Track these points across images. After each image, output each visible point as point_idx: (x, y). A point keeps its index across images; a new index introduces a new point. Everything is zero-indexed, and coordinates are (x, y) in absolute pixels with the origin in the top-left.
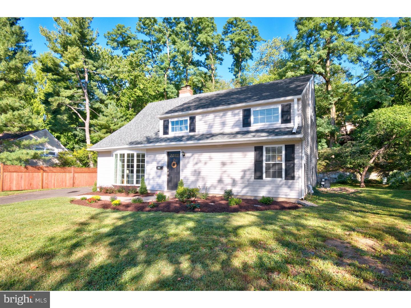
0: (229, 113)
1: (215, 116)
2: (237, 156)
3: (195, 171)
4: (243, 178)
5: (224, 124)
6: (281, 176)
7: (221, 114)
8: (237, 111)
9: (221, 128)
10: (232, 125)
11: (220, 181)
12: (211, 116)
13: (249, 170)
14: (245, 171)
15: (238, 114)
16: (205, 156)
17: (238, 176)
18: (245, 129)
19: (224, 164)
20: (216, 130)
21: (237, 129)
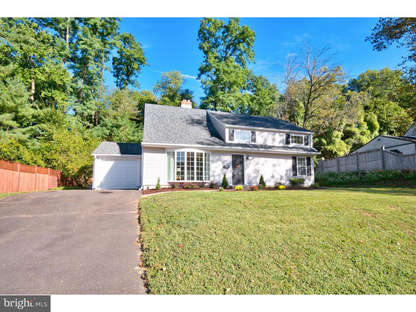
0: (277, 134)
1: (269, 134)
2: (282, 161)
3: (256, 170)
4: (286, 175)
5: (274, 140)
6: (305, 174)
7: (273, 133)
8: (282, 134)
9: (272, 143)
10: (279, 142)
11: (273, 177)
12: (266, 134)
13: (289, 170)
14: (287, 171)
15: (283, 135)
16: (262, 160)
17: (283, 174)
18: (286, 146)
19: (274, 166)
20: (269, 143)
21: (281, 145)
